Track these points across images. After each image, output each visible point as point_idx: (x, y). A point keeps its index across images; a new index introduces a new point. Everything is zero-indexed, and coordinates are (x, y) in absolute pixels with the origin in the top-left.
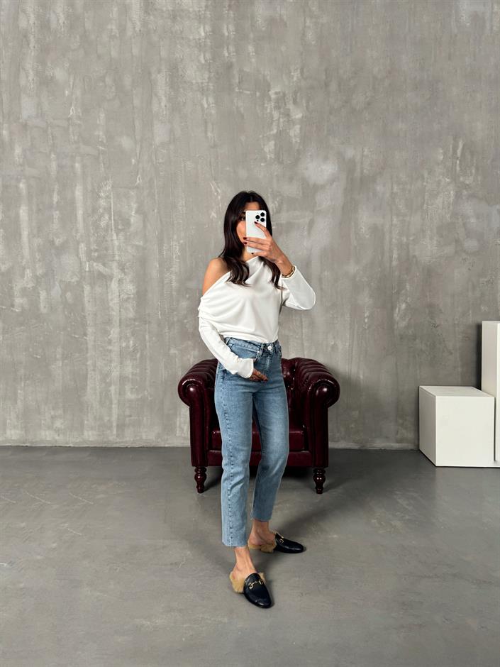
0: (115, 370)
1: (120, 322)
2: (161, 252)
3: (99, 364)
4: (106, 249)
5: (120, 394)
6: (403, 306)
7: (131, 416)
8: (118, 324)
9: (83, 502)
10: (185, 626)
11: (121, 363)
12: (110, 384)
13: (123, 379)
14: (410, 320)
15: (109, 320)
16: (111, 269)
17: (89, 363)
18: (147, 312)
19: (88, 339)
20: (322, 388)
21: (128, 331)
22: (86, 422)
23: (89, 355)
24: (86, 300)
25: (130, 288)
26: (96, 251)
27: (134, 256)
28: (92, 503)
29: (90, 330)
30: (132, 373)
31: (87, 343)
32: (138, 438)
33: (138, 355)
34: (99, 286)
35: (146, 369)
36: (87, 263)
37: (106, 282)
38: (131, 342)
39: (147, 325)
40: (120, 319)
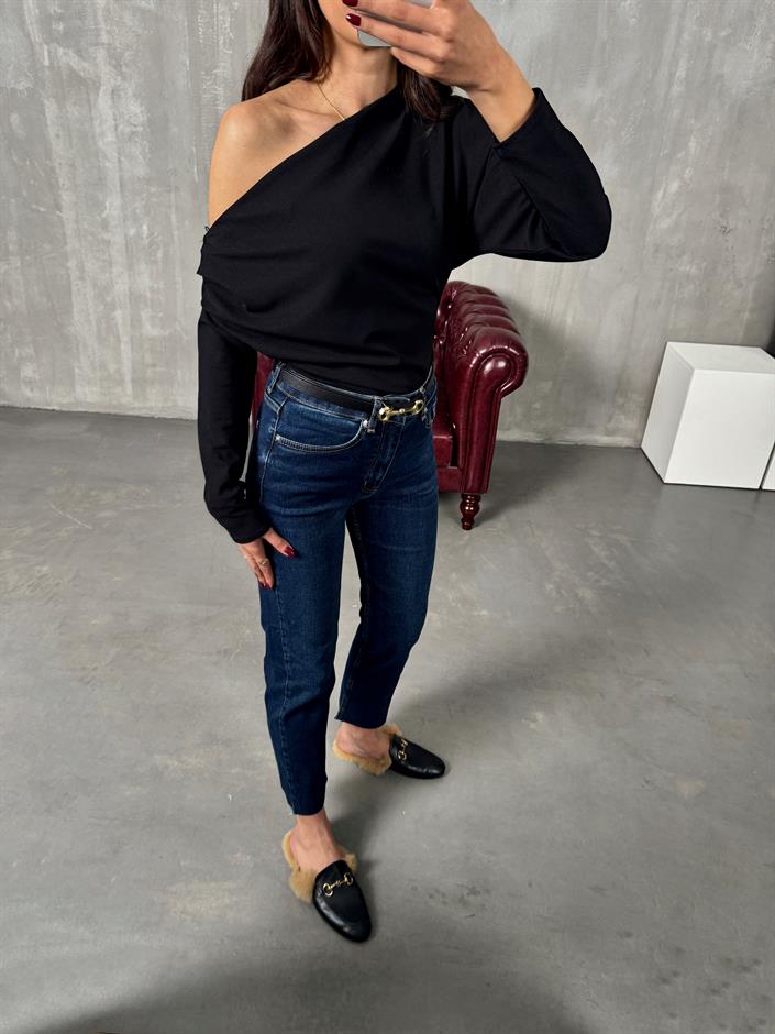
0: (119, 281)
1: (122, 185)
2: (192, 30)
3: (89, 266)
4: (81, 15)
5: (132, 325)
6: (674, 186)
7: (154, 366)
8: (118, 189)
9: (76, 523)
10: (233, 771)
11: (130, 267)
12: (112, 306)
13: (135, 298)
14: (680, 215)
15: (100, 179)
16: (96, 65)
17: (72, 264)
18: (171, 167)
19: (63, 215)
20: (497, 361)
21: (137, 204)
22: (77, 370)
23: (69, 248)
24: (52, 131)
25: (135, 109)
26: (61, 18)
27: (138, 36)
28: (90, 528)
29: (66, 198)
30: (152, 287)
31: (63, 226)
32: (170, 404)
33: (160, 255)
34: (75, 104)
35: (175, 283)
36: (46, 47)
37: (88, 94)
38: (145, 227)
39: (173, 195)
40: (121, 178)
